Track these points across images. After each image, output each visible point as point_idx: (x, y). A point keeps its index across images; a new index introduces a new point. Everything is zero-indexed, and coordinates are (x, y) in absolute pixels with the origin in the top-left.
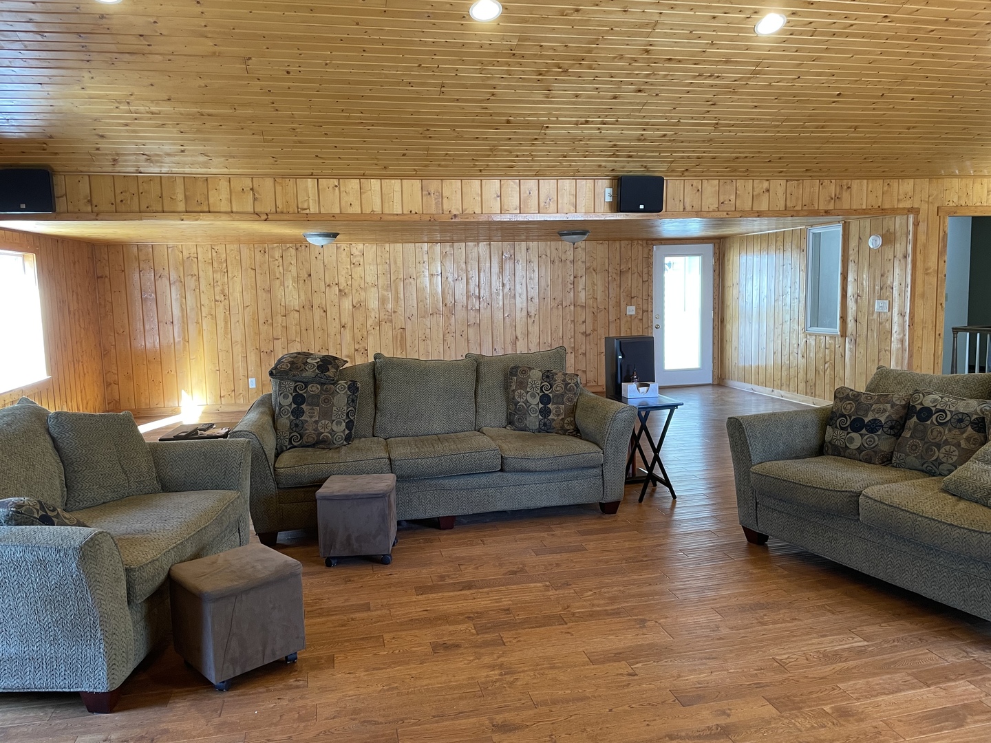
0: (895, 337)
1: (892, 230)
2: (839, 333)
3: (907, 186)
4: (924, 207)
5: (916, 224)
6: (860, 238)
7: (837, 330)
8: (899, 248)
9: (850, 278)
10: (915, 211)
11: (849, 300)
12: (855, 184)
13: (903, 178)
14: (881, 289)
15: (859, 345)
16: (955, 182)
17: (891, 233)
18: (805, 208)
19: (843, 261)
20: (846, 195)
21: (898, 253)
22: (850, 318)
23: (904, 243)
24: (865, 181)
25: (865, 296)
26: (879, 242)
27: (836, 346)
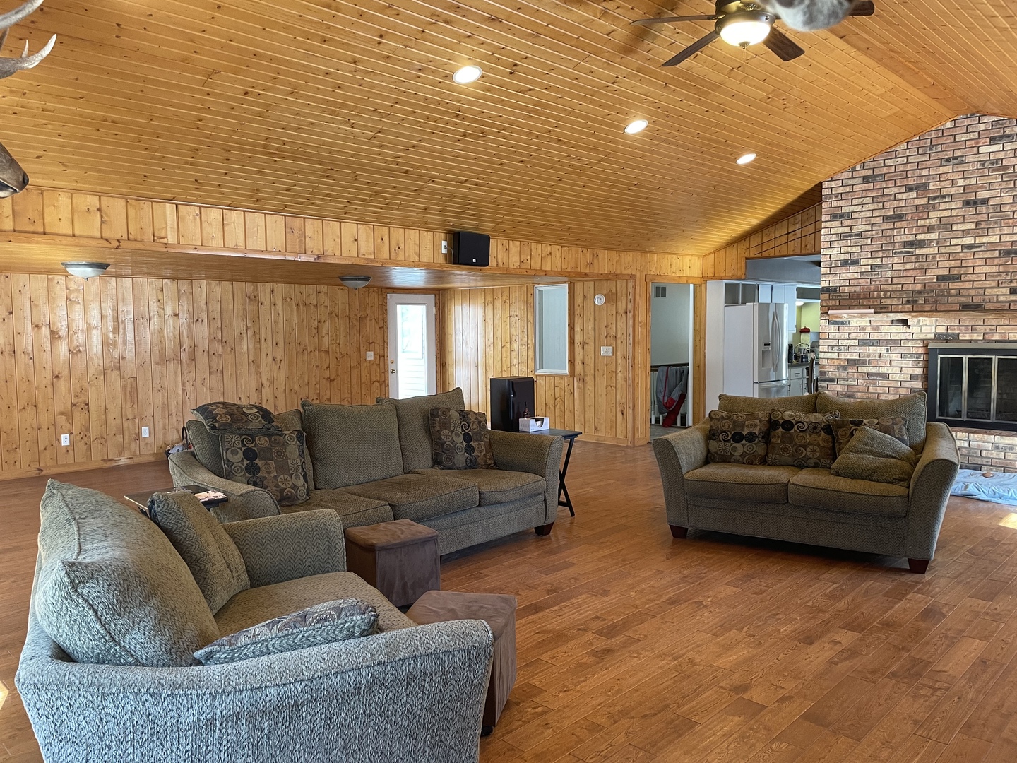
0: (619, 376)
1: (614, 291)
2: (568, 374)
3: (628, 258)
4: (638, 275)
5: (634, 288)
6: (585, 297)
7: (566, 371)
8: (621, 306)
9: (577, 328)
10: (633, 277)
11: (576, 345)
12: (600, 253)
13: (626, 250)
14: (606, 337)
15: (587, 382)
16: (655, 257)
17: (613, 294)
18: (573, 270)
19: (570, 314)
20: (596, 262)
21: (620, 309)
22: (578, 360)
23: (624, 302)
24: (606, 251)
25: (591, 343)
26: (603, 300)
27: (566, 384)
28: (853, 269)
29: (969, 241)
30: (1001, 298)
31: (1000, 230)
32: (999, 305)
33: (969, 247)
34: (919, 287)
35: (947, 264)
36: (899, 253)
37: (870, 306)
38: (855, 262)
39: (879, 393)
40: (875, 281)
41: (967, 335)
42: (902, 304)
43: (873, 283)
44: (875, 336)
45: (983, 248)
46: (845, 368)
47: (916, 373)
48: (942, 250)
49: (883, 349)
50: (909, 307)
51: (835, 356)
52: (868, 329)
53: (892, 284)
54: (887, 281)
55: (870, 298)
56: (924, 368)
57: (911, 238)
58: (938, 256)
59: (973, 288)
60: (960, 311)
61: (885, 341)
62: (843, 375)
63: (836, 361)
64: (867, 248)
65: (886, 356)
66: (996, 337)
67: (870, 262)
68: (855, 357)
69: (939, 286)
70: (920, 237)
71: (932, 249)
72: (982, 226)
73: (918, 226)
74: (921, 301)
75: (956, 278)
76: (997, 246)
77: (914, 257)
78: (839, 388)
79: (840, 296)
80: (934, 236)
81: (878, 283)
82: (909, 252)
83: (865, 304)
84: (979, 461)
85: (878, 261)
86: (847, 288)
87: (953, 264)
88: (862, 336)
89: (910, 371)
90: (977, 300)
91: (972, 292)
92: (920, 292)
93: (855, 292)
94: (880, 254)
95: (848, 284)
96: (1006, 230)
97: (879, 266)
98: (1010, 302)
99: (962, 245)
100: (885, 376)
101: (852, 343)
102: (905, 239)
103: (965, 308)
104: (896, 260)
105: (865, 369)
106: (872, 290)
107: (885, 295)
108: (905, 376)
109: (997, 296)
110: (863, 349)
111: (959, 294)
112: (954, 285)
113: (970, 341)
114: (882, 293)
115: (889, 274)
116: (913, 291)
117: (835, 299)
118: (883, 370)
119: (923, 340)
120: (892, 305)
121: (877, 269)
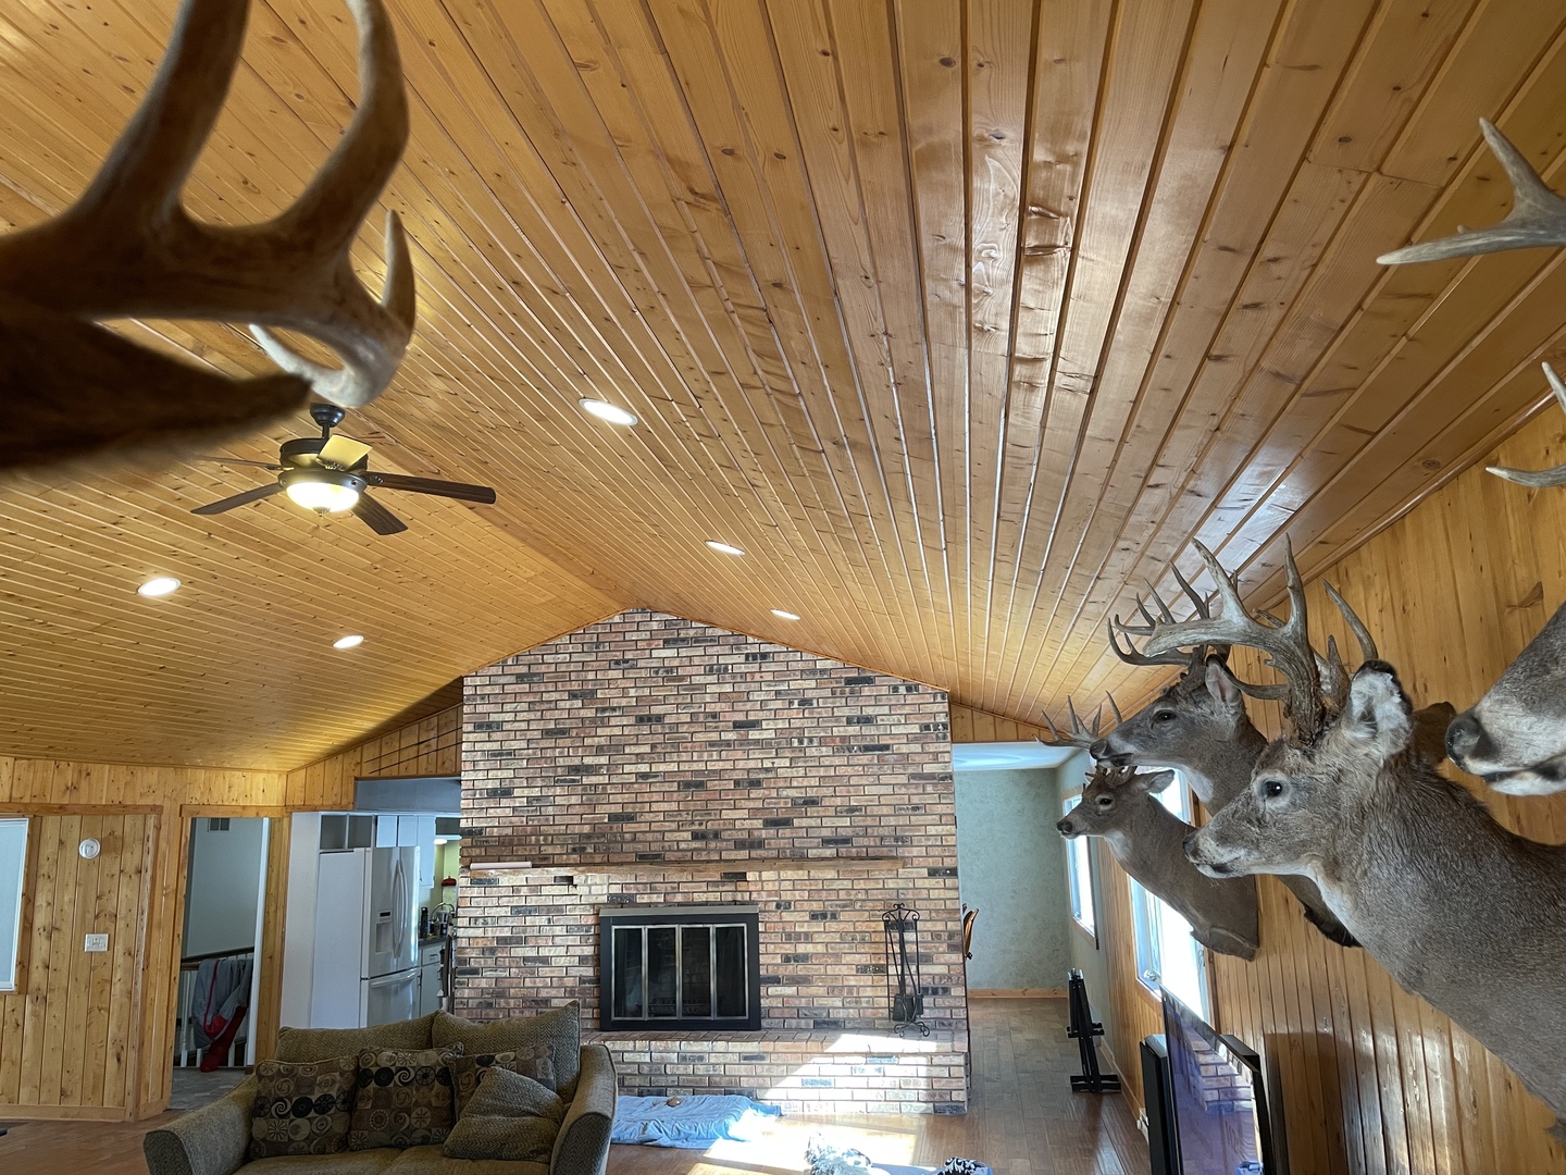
0: (117, 989)
1: (118, 833)
2: (14, 988)
3: (151, 776)
4: (167, 805)
5: (158, 828)
6: (61, 843)
7: (11, 983)
8: (131, 860)
9: (41, 900)
10: (157, 810)
11: (35, 934)
12: (95, 769)
13: (148, 765)
14: (97, 917)
15: (51, 1004)
16: (201, 775)
17: (116, 838)
18: (35, 801)
19: (27, 876)
20: (84, 785)
21: (128, 865)
22: (37, 961)
23: (138, 852)
24: (107, 766)
25: (67, 929)
26: (97, 848)
27: (8, 1010)
28: (505, 802)
29: (644, 768)
30: (682, 846)
31: (678, 756)
32: (680, 854)
33: (644, 776)
34: (586, 829)
35: (619, 798)
36: (562, 781)
37: (526, 856)
38: (507, 793)
39: (538, 988)
40: (533, 820)
41: (646, 896)
42: (567, 854)
43: (530, 823)
44: (533, 901)
45: (660, 779)
46: (493, 950)
47: (586, 953)
48: (614, 780)
49: (543, 920)
50: (575, 858)
51: (479, 932)
52: (524, 891)
53: (554, 825)
54: (547, 820)
55: (526, 845)
56: (595, 946)
57: (577, 761)
58: (609, 787)
59: (650, 832)
60: (636, 863)
61: (546, 908)
62: (490, 962)
63: (480, 941)
64: (522, 773)
65: (547, 931)
66: (679, 898)
67: (526, 792)
68: (506, 933)
69: (611, 828)
70: (587, 761)
71: (601, 778)
72: (658, 750)
73: (584, 746)
74: (590, 850)
75: (630, 818)
76: (675, 776)
77: (580, 788)
78: (483, 983)
79: (487, 841)
80: (603, 760)
81: (536, 823)
82: (574, 781)
83: (520, 853)
84: (662, 1081)
85: (536, 792)
86: (496, 829)
87: (626, 798)
88: (516, 902)
89: (578, 951)
90: (655, 847)
91: (650, 837)
92: (588, 836)
93: (507, 835)
94: (539, 782)
95: (497, 824)
96: (685, 757)
97: (538, 799)
98: (693, 850)
99: (637, 774)
100: (545, 961)
101: (502, 912)
102: (568, 762)
103: (643, 858)
104: (558, 791)
105: (519, 952)
106: (529, 833)
107: (545, 840)
108: (572, 959)
109: (678, 842)
110: (518, 921)
111: (634, 840)
112: (628, 827)
113: (649, 905)
114: (542, 838)
115: (550, 810)
116: (580, 835)
117: (480, 847)
118: (544, 952)
119: (594, 905)
120: (554, 855)
121: (535, 803)
